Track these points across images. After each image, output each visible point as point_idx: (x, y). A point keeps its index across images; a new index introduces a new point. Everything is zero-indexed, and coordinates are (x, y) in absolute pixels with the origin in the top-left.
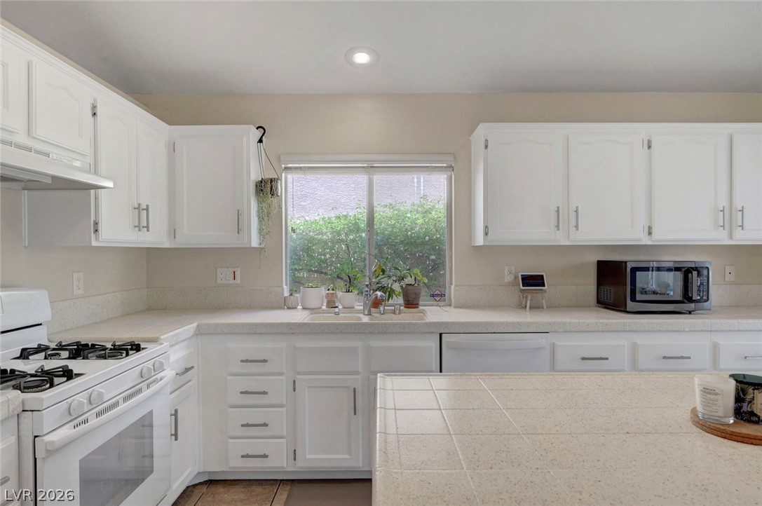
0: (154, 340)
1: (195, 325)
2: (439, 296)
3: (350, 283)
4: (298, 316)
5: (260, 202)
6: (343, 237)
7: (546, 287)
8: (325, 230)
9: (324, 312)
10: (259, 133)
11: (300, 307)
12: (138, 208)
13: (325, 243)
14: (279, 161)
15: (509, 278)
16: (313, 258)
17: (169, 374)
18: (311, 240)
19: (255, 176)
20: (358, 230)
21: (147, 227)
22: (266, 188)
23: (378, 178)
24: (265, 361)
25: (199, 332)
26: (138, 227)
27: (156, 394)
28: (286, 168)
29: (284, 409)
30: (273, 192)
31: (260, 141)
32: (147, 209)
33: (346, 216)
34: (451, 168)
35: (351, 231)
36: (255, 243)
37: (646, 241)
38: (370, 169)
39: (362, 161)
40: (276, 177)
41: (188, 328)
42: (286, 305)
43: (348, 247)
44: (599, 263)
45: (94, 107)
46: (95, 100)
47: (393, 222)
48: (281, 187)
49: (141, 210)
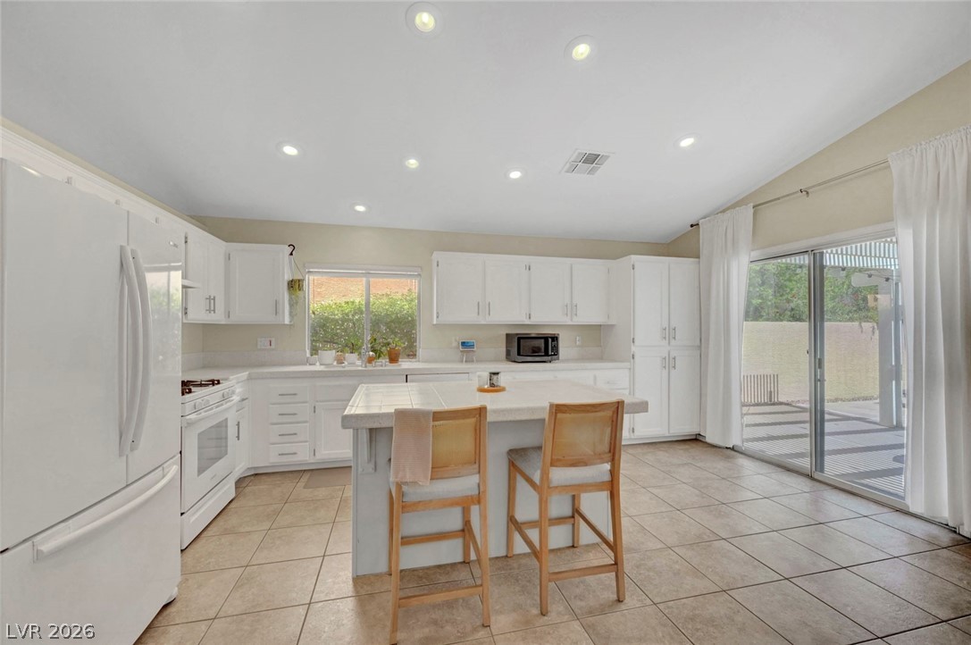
0: (226, 379)
1: (247, 373)
2: (412, 354)
3: (354, 348)
4: (318, 367)
5: (290, 294)
6: (350, 317)
7: (475, 349)
8: (336, 312)
9: (334, 366)
10: (291, 249)
11: (318, 364)
12: (209, 298)
13: (337, 320)
14: (304, 266)
15: (455, 344)
16: (328, 332)
17: (236, 398)
18: (327, 319)
19: (288, 277)
20: (362, 313)
21: (214, 311)
22: (295, 285)
23: (372, 280)
24: (295, 394)
25: (250, 378)
26: (209, 311)
27: (230, 407)
28: (309, 272)
29: (308, 424)
30: (300, 288)
31: (291, 254)
32: (214, 299)
33: (353, 302)
34: (419, 275)
35: (355, 313)
36: (287, 321)
37: (527, 322)
38: (368, 274)
39: (362, 270)
40: (301, 278)
41: (244, 375)
42: (307, 362)
43: (354, 324)
44: (507, 335)
45: (186, 238)
46: (186, 234)
47: (387, 307)
48: (306, 283)
49: (211, 299)
